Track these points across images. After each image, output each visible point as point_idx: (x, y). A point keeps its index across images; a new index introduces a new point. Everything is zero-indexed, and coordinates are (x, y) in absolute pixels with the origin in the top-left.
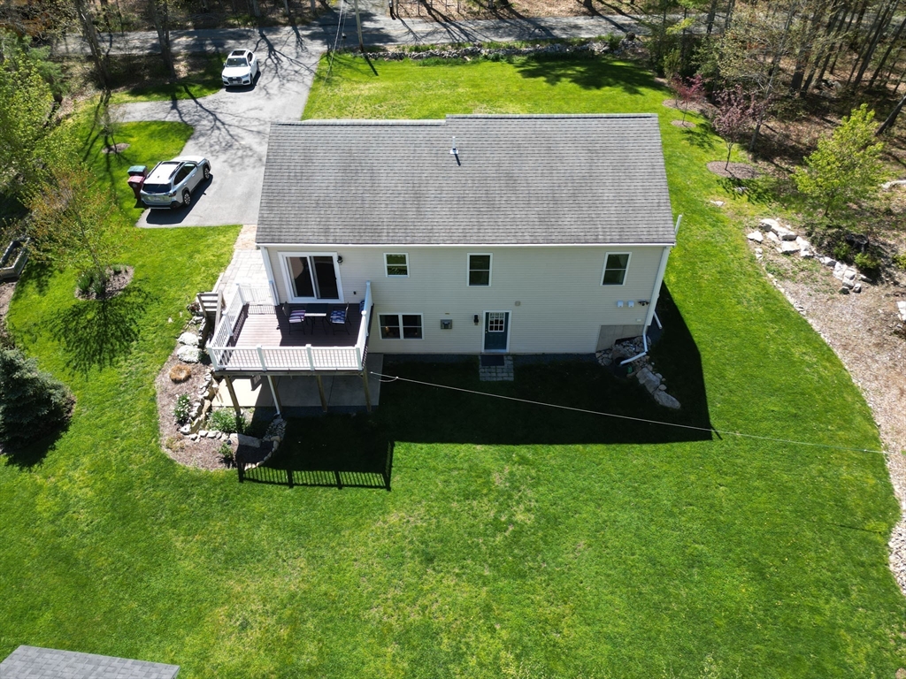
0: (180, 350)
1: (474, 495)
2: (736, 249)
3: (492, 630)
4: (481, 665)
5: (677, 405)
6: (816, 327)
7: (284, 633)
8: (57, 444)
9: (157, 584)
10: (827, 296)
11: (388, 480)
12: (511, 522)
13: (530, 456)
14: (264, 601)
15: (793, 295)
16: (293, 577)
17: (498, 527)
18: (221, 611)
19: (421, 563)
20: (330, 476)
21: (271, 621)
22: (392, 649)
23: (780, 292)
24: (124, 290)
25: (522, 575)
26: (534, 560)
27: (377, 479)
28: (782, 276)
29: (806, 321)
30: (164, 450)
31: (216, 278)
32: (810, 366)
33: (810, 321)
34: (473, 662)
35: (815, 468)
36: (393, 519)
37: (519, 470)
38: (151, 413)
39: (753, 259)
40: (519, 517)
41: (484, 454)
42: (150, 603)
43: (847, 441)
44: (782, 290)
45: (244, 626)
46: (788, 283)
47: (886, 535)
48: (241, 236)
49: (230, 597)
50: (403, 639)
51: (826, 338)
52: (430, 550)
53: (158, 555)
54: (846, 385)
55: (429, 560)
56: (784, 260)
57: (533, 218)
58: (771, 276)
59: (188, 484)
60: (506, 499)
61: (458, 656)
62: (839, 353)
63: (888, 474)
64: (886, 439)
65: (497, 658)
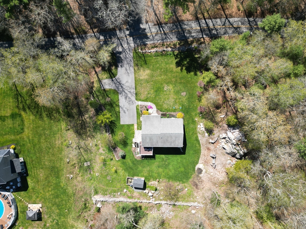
0: (133, 146)
5: (183, 152)
7: (149, 173)
10: (203, 137)
12: (166, 164)
14: (147, 171)
20: (150, 159)
26: (167, 167)
27: (154, 159)
29: (199, 141)
30: (135, 158)
31: (134, 135)
32: (197, 147)
36: (156, 163)
38: (133, 154)
41: (163, 156)
43: (197, 156)
44: (199, 136)
47: (196, 165)
48: (135, 127)
49: (144, 170)
51: (201, 143)
52: (159, 166)
54: (200, 150)
56: (201, 131)
57: (169, 144)
58: (198, 133)
59: (138, 161)
63: (199, 159)
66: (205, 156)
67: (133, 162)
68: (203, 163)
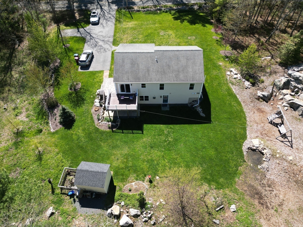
0: (95, 104)
1: (161, 135)
2: (223, 77)
3: (164, 160)
4: (162, 166)
5: (205, 116)
6: (238, 97)
7: (125, 160)
8: (74, 125)
9: (100, 152)
10: (242, 89)
11: (143, 132)
12: (168, 140)
13: (172, 127)
14: (121, 155)
15: (235, 89)
16: (126, 150)
17: (165, 141)
18: (113, 157)
19: (150, 148)
20: (131, 131)
21: (123, 158)
22: (145, 163)
23: (231, 88)
24: (80, 88)
25: (170, 150)
26: (172, 147)
27: (140, 132)
28: (233, 84)
29: (236, 96)
30: (96, 126)
31: (101, 86)
32: (235, 107)
33: (237, 96)
34: (161, 165)
35: (231, 129)
36: (144, 140)
37: (170, 130)
38: (92, 118)
39: (227, 80)
40: (170, 139)
41: (162, 127)
42: (99, 155)
43: (239, 124)
44: (232, 88)
45: (118, 159)
46: (234, 86)
47: (243, 143)
48: (104, 74)
49: (114, 154)
50: (148, 161)
51: (240, 100)
52: (152, 146)
53: (99, 147)
54: (242, 111)
55: (152, 148)
56: (234, 80)
57: (174, 76)
58: (230, 84)
59: (102, 133)
60: (167, 136)
61: (158, 164)
62: (242, 103)
63: (246, 130)
64: (248, 123)
65: (165, 165)
66: (257, 123)
67: (89, 136)
68: (257, 137)
